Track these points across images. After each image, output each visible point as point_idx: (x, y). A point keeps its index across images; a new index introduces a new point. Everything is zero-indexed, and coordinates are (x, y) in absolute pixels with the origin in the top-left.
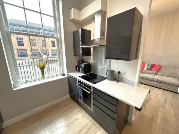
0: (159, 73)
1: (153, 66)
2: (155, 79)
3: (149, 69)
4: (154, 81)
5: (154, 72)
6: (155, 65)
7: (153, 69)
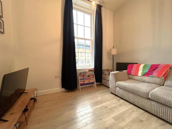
0: (167, 83)
1: (154, 68)
2: (151, 95)
3: (147, 74)
4: (149, 99)
5: (158, 80)
6: (159, 65)
7: (155, 73)
